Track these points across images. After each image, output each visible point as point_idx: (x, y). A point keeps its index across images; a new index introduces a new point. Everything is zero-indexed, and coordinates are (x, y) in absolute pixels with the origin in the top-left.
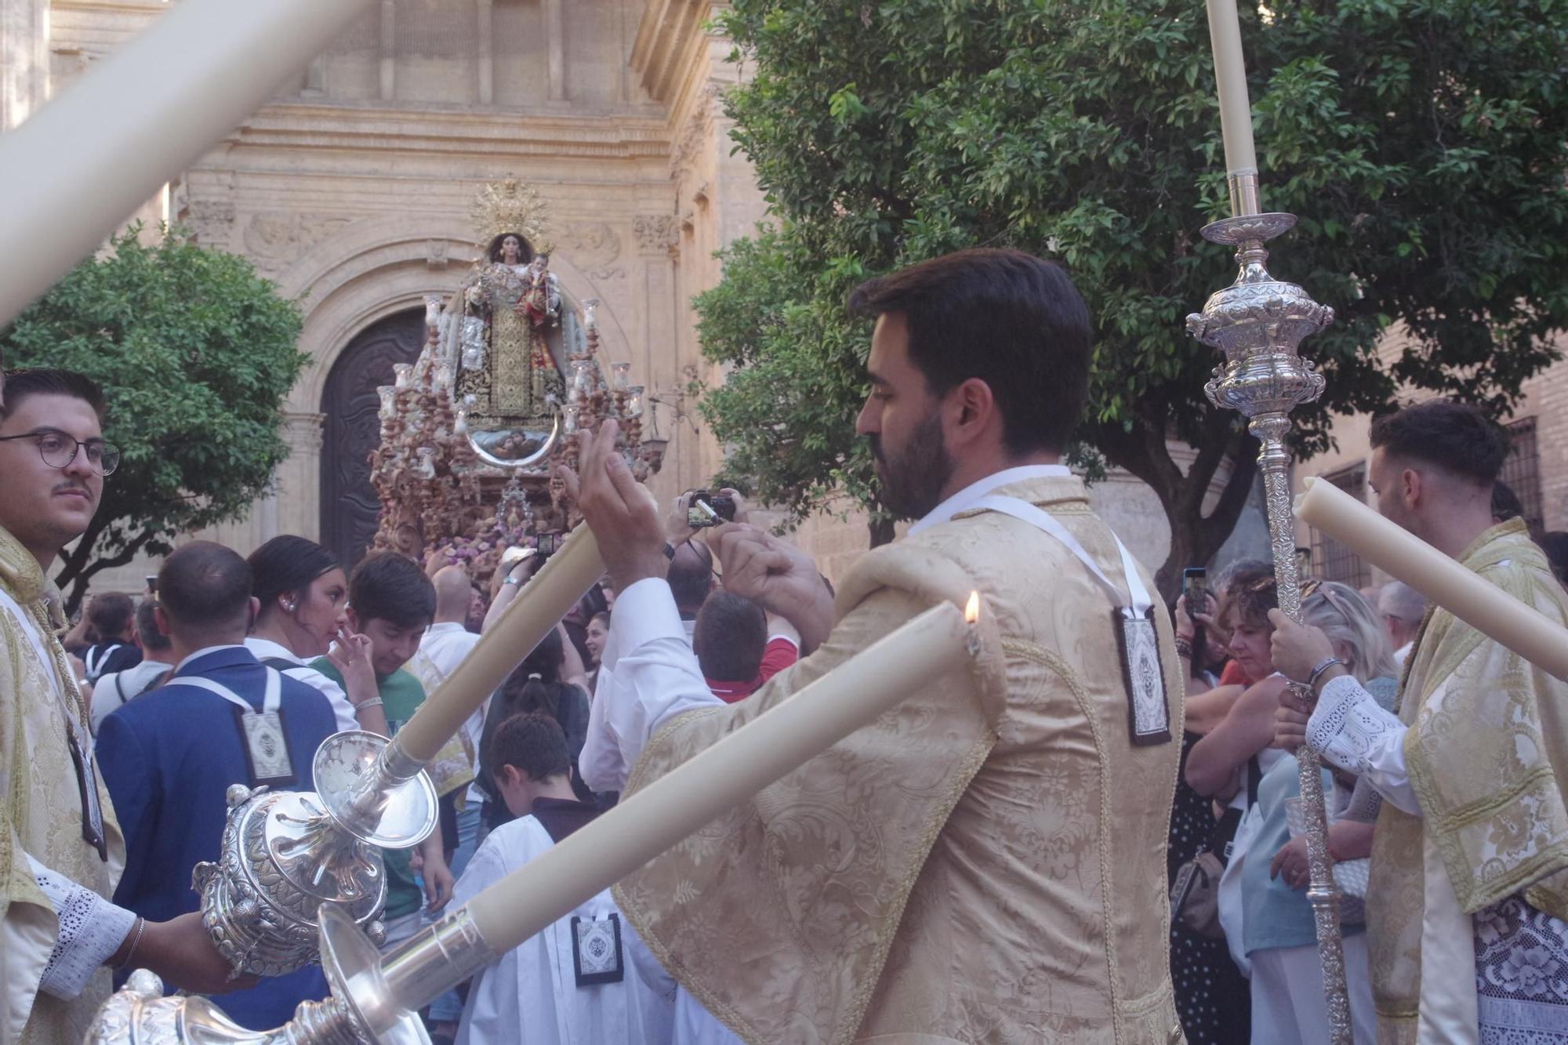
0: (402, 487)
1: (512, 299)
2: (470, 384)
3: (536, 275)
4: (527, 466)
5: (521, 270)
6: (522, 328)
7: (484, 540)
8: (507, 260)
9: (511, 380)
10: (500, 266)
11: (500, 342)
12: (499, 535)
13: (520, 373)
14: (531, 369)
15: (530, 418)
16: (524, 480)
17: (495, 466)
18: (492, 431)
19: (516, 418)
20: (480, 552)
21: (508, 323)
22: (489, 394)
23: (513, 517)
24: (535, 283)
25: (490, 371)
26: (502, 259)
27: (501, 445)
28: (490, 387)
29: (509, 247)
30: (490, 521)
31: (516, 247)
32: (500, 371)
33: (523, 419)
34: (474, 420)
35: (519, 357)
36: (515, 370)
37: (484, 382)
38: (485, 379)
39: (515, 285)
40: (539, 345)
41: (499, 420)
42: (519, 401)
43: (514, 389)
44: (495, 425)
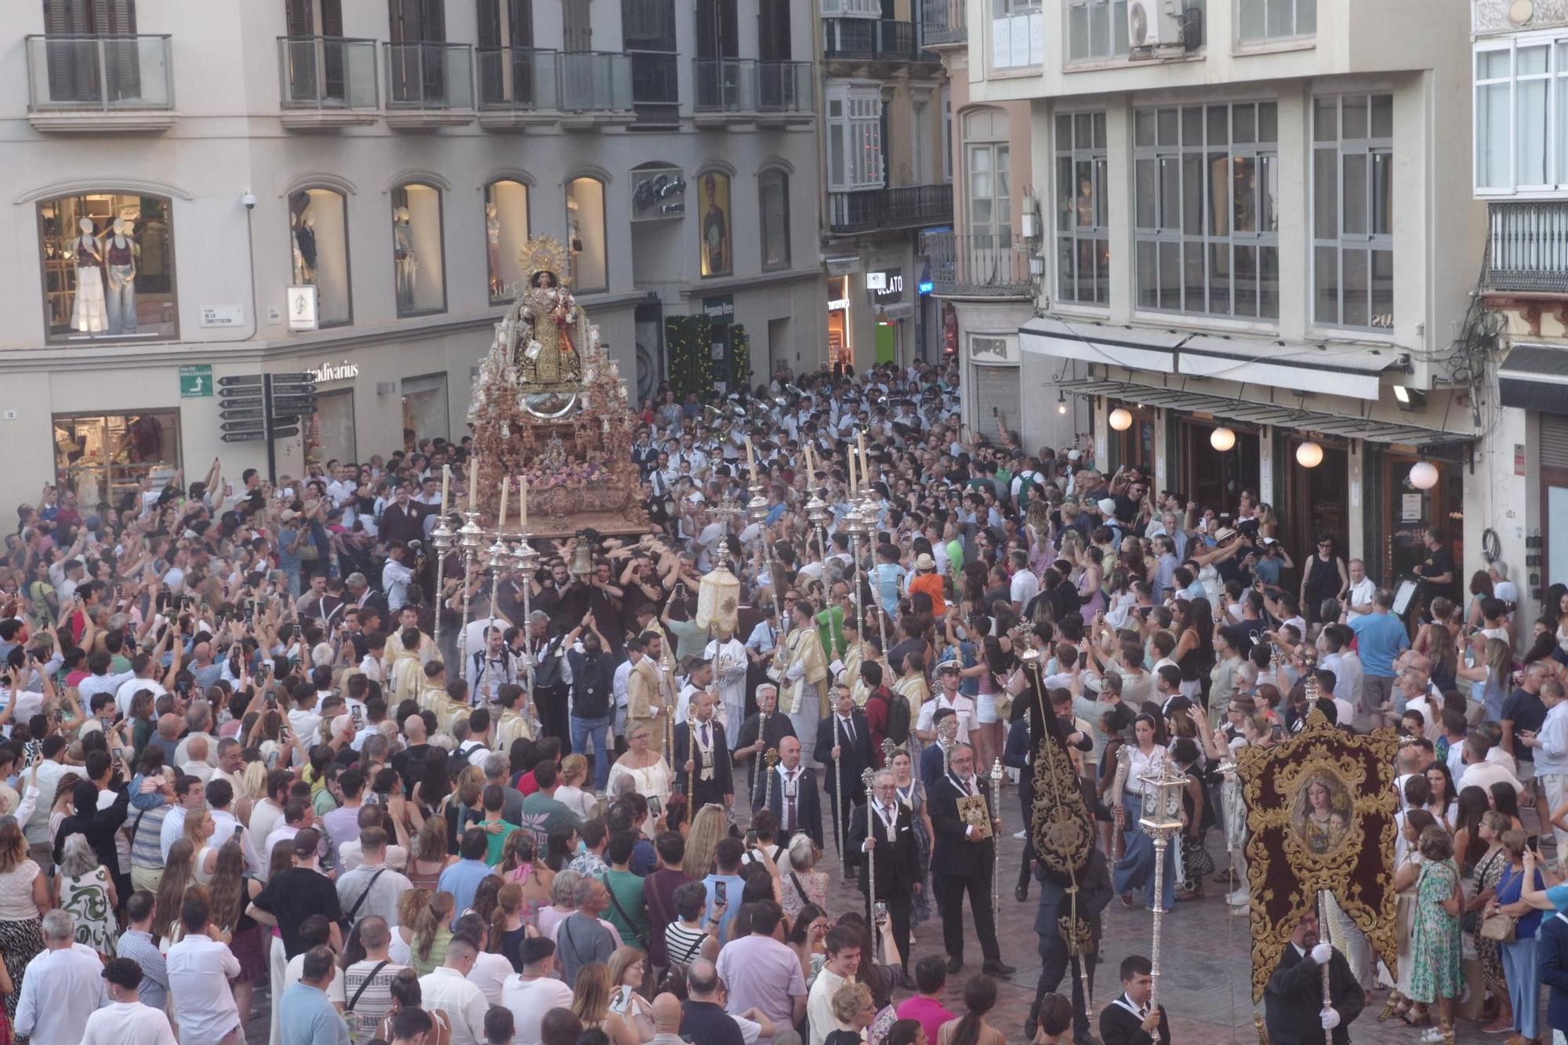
1: (547, 311)
2: (523, 364)
3: (561, 297)
4: (560, 417)
5: (552, 294)
7: (539, 470)
8: (543, 286)
9: (548, 361)
10: (538, 291)
11: (540, 338)
12: (548, 467)
13: (553, 356)
14: (559, 353)
15: (560, 383)
16: (558, 427)
18: (537, 394)
19: (551, 384)
20: (537, 478)
21: (545, 326)
22: (535, 370)
23: (555, 454)
24: (560, 302)
26: (539, 286)
28: (535, 366)
29: (543, 279)
30: (541, 457)
31: (548, 279)
32: (541, 355)
33: (556, 384)
34: (526, 386)
35: (552, 346)
36: (550, 354)
37: (531, 362)
38: (532, 360)
39: (547, 302)
40: (563, 338)
41: (541, 386)
42: (553, 373)
43: (549, 365)
44: (539, 389)
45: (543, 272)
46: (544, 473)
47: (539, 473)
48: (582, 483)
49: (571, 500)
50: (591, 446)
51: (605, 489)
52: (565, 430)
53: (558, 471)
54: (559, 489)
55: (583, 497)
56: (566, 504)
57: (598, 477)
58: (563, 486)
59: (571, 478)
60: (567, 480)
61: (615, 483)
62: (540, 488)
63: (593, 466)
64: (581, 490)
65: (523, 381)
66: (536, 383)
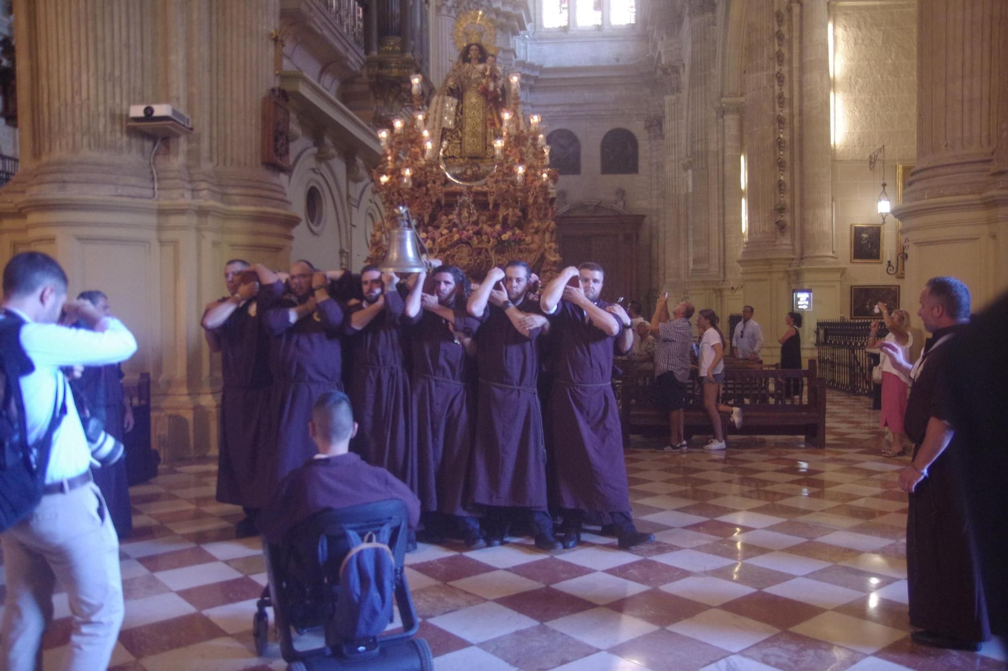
0: (393, 194)
1: (475, 85)
2: (450, 138)
3: (489, 68)
4: (478, 186)
5: (481, 67)
6: (481, 102)
7: (446, 228)
8: (473, 61)
9: (474, 134)
10: (467, 65)
11: (467, 111)
12: (455, 225)
13: (480, 129)
14: (486, 127)
15: (485, 158)
16: (477, 194)
17: (458, 185)
18: (459, 166)
19: (477, 158)
20: (442, 235)
21: (473, 99)
22: (461, 144)
23: (465, 215)
24: (488, 73)
25: (461, 130)
26: (469, 61)
27: (465, 173)
28: (461, 140)
29: (473, 53)
30: (451, 217)
31: (477, 52)
32: (467, 129)
33: (481, 158)
34: (451, 160)
35: (479, 120)
36: (476, 128)
37: (457, 137)
38: (458, 134)
39: (476, 76)
40: (492, 113)
41: (466, 159)
42: (478, 147)
43: (475, 140)
44: (464, 162)
45: (473, 44)
46: (451, 231)
47: (445, 232)
48: (491, 243)
49: (477, 259)
50: (504, 203)
51: (516, 251)
52: (485, 199)
53: (464, 229)
54: (462, 246)
55: (491, 258)
56: (470, 262)
57: (510, 236)
58: (468, 243)
59: (479, 237)
60: (473, 237)
61: (528, 244)
62: (444, 246)
63: (505, 227)
64: (489, 250)
65: (448, 155)
66: (461, 157)
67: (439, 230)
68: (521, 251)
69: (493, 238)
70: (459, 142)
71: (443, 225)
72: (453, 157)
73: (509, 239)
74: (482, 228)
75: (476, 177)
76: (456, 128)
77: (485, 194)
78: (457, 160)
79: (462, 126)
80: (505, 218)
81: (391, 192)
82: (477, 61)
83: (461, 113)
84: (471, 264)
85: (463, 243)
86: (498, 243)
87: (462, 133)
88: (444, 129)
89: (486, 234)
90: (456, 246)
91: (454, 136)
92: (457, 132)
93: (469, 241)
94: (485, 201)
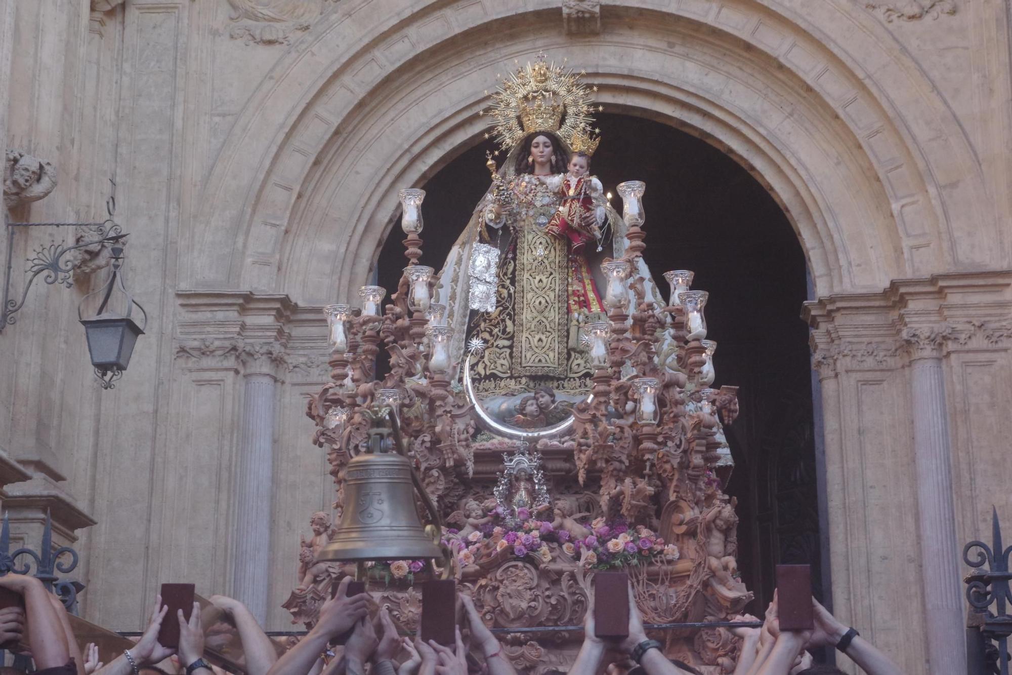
1: (543, 220)
2: (486, 336)
3: (574, 181)
4: (552, 437)
5: (556, 180)
6: (557, 256)
7: (476, 527)
8: (537, 169)
9: (542, 326)
11: (526, 276)
12: (498, 519)
13: (553, 315)
14: (569, 311)
15: (568, 378)
16: (549, 454)
17: (511, 437)
18: (510, 394)
19: (546, 378)
20: (468, 544)
21: (537, 249)
22: (511, 347)
24: (571, 192)
25: (512, 317)
26: (531, 168)
27: (522, 410)
28: (511, 338)
29: (541, 151)
30: (489, 503)
31: (550, 149)
32: (526, 316)
33: (558, 379)
34: (490, 384)
35: (552, 295)
36: (546, 314)
37: (504, 332)
38: (506, 327)
39: (546, 200)
40: (581, 281)
41: (524, 380)
42: (551, 355)
43: (543, 337)
44: (518, 387)
45: (537, 134)
46: (488, 535)
48: (583, 558)
49: (549, 597)
50: (611, 468)
51: (643, 577)
52: (567, 465)
53: (519, 528)
54: (515, 566)
55: (584, 595)
56: (533, 604)
57: (627, 543)
58: (530, 560)
59: (555, 545)
60: (540, 546)
61: (670, 562)
62: (473, 568)
63: (616, 523)
64: (580, 578)
65: (483, 373)
66: (511, 377)
67: (463, 533)
68: (654, 578)
69: (588, 547)
70: (507, 343)
71: (471, 520)
72: (494, 376)
73: (624, 550)
74: (561, 526)
75: (547, 417)
76: (501, 313)
77: (568, 455)
78: (502, 384)
79: (514, 309)
80: (616, 501)
81: (352, 446)
82: (547, 168)
83: (513, 282)
84: (535, 608)
85: (517, 559)
86: (600, 561)
87: (514, 322)
88: (474, 313)
89: (571, 540)
90: (499, 566)
91: (496, 330)
92: (503, 320)
93: (531, 554)
94: (569, 471)
